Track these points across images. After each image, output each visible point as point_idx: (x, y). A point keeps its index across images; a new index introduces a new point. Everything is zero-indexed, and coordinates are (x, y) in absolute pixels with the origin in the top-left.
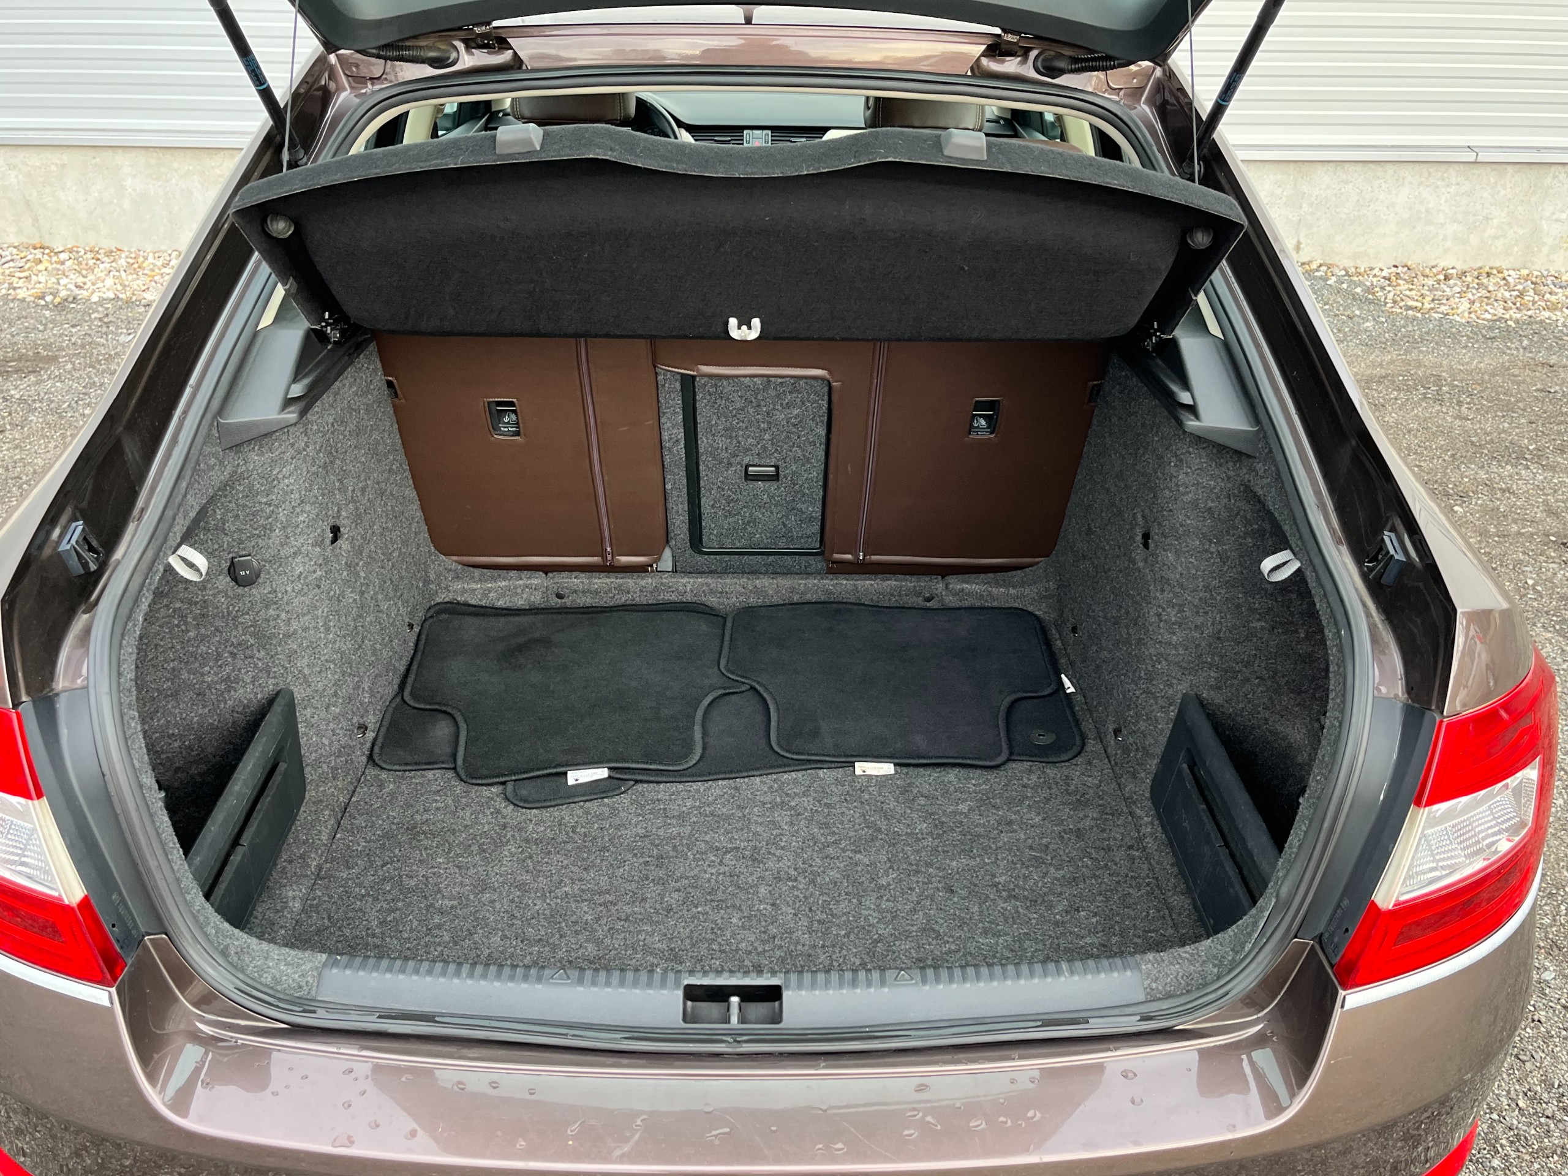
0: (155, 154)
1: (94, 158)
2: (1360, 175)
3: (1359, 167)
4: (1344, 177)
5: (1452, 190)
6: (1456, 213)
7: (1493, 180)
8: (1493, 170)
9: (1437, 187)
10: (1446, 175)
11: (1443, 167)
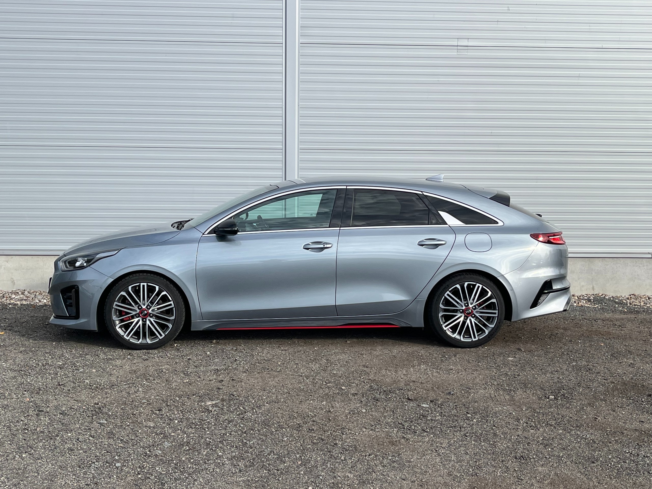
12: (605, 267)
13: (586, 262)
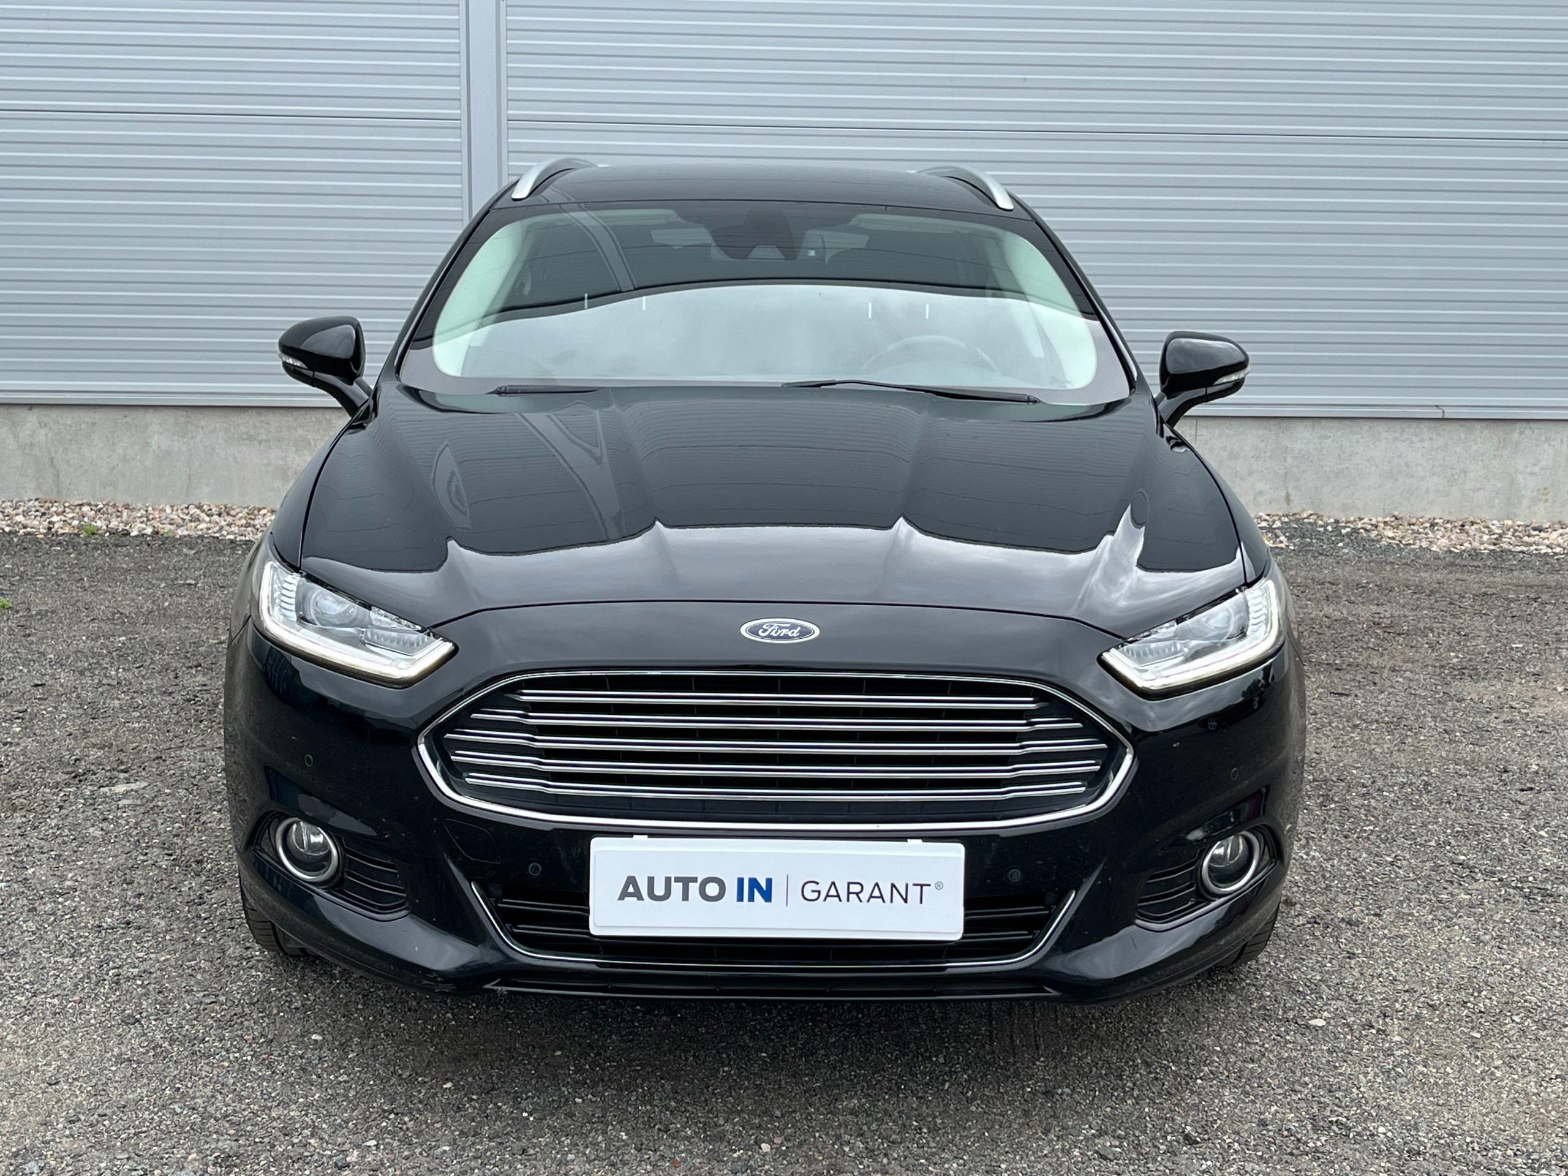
0: (185, 413)
1: (125, 417)
2: (1337, 431)
3: (1335, 423)
4: (1323, 432)
5: (1426, 444)
6: (1434, 466)
7: (1463, 436)
8: (1463, 426)
9: (1412, 442)
10: (1418, 431)
11: (1414, 424)
12: (1321, 444)
13: (1270, 430)
